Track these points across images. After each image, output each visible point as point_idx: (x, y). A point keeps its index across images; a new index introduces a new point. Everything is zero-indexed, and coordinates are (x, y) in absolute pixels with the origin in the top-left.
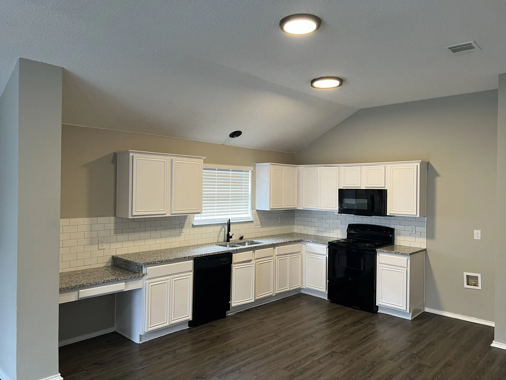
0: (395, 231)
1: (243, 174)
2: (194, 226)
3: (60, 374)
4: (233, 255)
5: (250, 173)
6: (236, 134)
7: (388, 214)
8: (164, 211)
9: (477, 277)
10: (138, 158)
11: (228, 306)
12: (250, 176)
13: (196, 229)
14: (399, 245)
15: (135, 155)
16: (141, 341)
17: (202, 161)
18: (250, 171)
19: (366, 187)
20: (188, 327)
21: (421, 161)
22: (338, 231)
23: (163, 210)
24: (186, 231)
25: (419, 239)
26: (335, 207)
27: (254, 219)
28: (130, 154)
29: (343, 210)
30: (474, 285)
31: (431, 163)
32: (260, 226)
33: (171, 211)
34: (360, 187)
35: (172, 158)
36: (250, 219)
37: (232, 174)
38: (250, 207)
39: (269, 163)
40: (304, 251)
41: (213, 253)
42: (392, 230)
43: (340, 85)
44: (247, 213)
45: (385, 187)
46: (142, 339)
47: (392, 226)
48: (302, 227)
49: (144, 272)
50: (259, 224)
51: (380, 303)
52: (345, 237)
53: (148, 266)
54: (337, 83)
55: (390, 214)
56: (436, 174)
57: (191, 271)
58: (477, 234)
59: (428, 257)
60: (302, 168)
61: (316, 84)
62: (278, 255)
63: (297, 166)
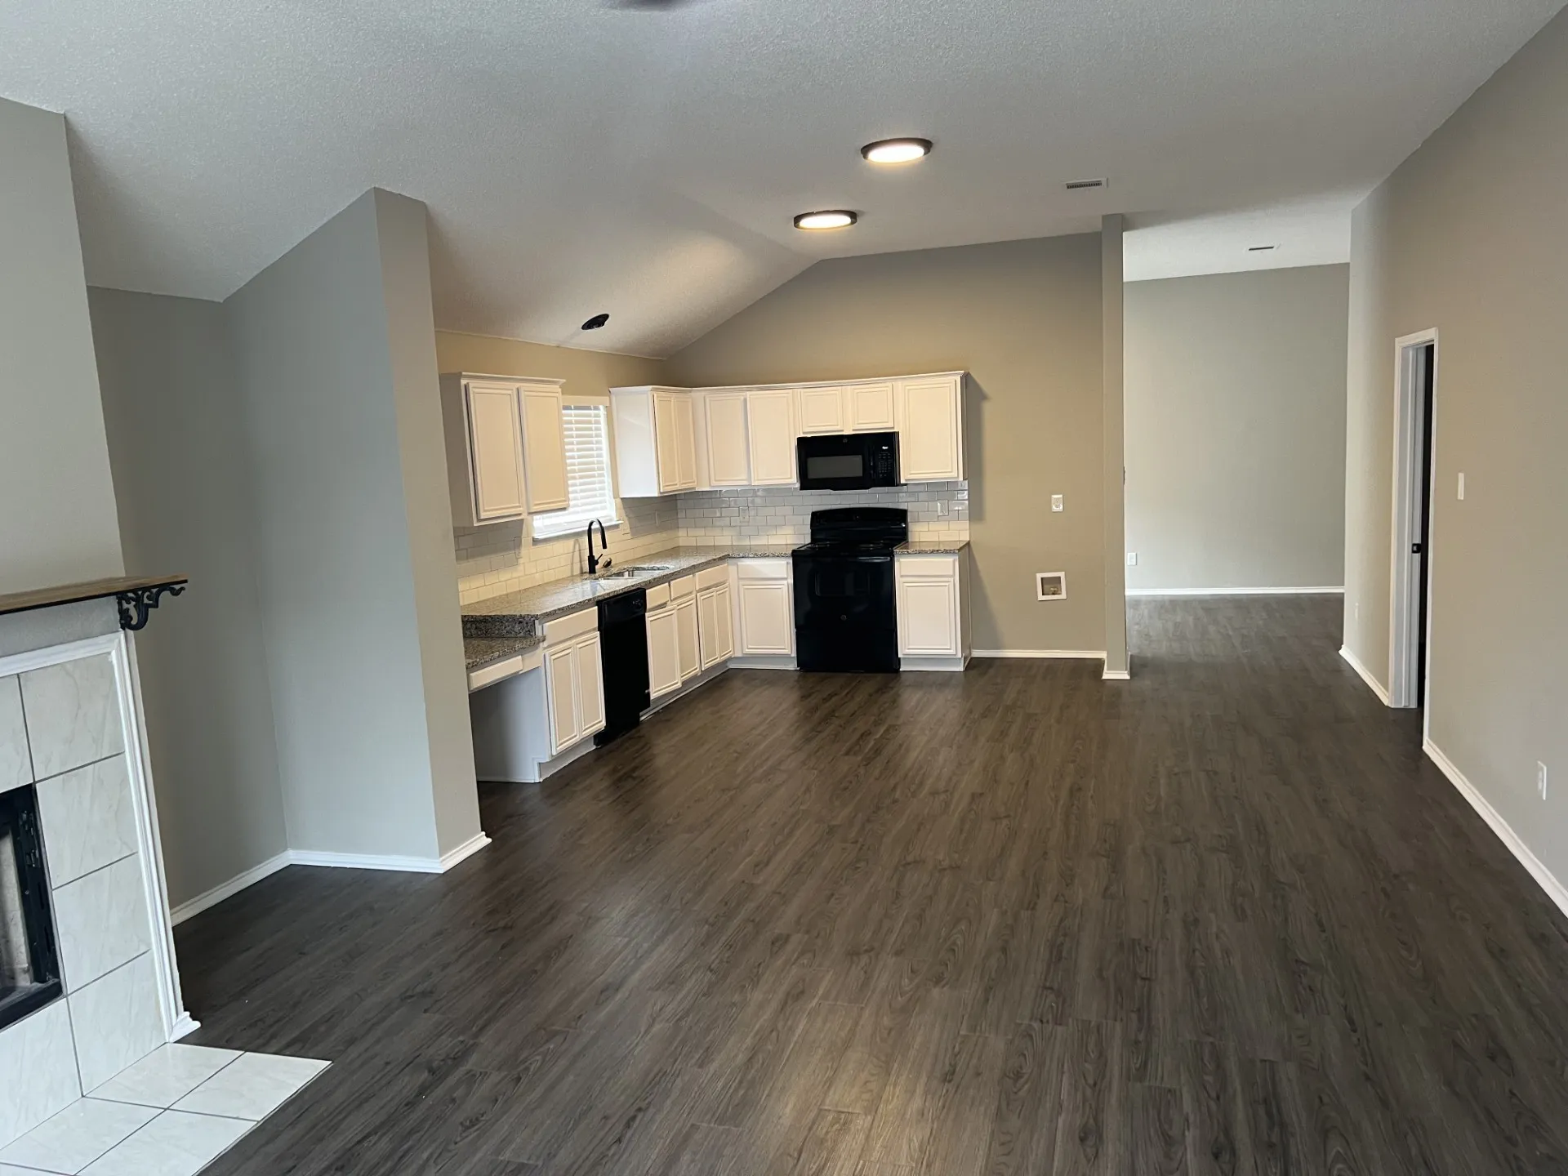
0: (909, 514)
1: (590, 416)
2: (535, 541)
3: (484, 833)
4: (647, 591)
5: (602, 412)
6: (598, 321)
7: (903, 481)
8: (520, 507)
9: (1060, 578)
10: (477, 390)
11: (645, 701)
12: (603, 419)
13: (540, 548)
14: (917, 540)
15: (472, 384)
16: (540, 777)
17: (557, 388)
18: (601, 407)
19: (854, 430)
20: (594, 747)
21: (962, 372)
22: (789, 530)
23: (518, 505)
24: (526, 551)
25: (954, 525)
26: (792, 478)
27: (620, 520)
28: (462, 381)
29: (807, 481)
30: (1053, 594)
31: (972, 374)
32: (629, 536)
33: (528, 508)
34: (842, 431)
35: (518, 385)
36: (611, 520)
37: (576, 416)
38: (609, 492)
39: (651, 387)
40: (732, 580)
41: (608, 594)
42: (901, 515)
43: (852, 223)
44: (604, 508)
45: (893, 428)
46: (542, 773)
47: (903, 507)
48: (700, 532)
49: (539, 633)
50: (628, 531)
51: (907, 651)
52: (808, 540)
53: (546, 619)
54: (847, 220)
55: (906, 480)
56: (984, 397)
57: (594, 630)
58: (1057, 504)
59: (973, 555)
60: (699, 394)
61: (804, 223)
62: (701, 590)
63: (690, 391)
